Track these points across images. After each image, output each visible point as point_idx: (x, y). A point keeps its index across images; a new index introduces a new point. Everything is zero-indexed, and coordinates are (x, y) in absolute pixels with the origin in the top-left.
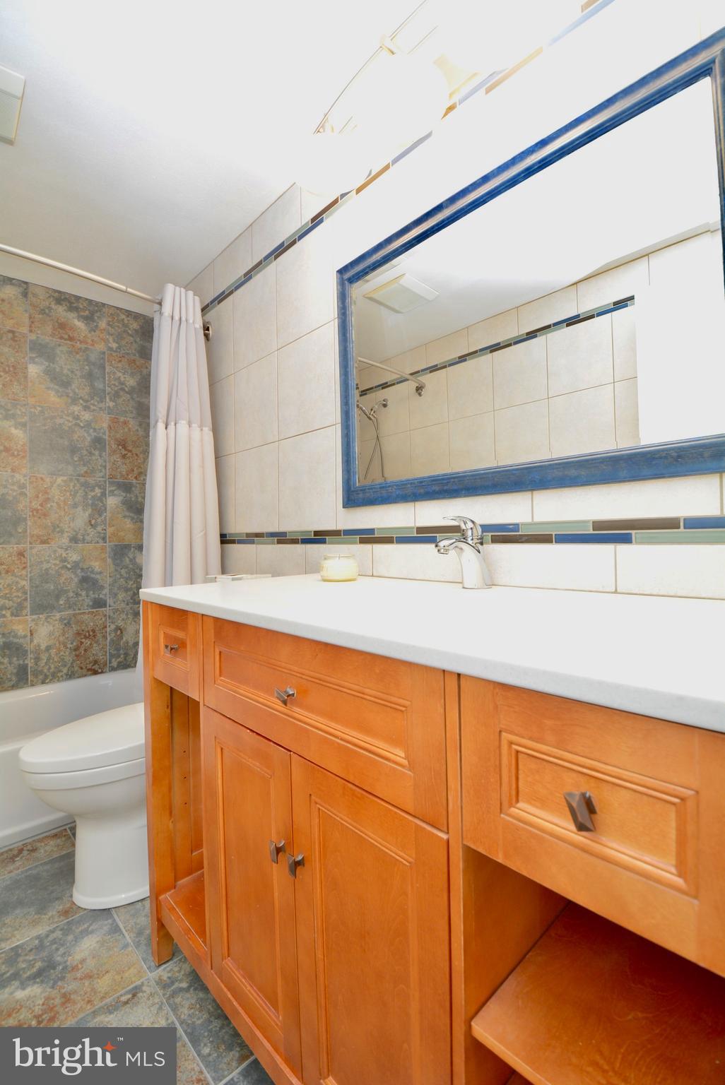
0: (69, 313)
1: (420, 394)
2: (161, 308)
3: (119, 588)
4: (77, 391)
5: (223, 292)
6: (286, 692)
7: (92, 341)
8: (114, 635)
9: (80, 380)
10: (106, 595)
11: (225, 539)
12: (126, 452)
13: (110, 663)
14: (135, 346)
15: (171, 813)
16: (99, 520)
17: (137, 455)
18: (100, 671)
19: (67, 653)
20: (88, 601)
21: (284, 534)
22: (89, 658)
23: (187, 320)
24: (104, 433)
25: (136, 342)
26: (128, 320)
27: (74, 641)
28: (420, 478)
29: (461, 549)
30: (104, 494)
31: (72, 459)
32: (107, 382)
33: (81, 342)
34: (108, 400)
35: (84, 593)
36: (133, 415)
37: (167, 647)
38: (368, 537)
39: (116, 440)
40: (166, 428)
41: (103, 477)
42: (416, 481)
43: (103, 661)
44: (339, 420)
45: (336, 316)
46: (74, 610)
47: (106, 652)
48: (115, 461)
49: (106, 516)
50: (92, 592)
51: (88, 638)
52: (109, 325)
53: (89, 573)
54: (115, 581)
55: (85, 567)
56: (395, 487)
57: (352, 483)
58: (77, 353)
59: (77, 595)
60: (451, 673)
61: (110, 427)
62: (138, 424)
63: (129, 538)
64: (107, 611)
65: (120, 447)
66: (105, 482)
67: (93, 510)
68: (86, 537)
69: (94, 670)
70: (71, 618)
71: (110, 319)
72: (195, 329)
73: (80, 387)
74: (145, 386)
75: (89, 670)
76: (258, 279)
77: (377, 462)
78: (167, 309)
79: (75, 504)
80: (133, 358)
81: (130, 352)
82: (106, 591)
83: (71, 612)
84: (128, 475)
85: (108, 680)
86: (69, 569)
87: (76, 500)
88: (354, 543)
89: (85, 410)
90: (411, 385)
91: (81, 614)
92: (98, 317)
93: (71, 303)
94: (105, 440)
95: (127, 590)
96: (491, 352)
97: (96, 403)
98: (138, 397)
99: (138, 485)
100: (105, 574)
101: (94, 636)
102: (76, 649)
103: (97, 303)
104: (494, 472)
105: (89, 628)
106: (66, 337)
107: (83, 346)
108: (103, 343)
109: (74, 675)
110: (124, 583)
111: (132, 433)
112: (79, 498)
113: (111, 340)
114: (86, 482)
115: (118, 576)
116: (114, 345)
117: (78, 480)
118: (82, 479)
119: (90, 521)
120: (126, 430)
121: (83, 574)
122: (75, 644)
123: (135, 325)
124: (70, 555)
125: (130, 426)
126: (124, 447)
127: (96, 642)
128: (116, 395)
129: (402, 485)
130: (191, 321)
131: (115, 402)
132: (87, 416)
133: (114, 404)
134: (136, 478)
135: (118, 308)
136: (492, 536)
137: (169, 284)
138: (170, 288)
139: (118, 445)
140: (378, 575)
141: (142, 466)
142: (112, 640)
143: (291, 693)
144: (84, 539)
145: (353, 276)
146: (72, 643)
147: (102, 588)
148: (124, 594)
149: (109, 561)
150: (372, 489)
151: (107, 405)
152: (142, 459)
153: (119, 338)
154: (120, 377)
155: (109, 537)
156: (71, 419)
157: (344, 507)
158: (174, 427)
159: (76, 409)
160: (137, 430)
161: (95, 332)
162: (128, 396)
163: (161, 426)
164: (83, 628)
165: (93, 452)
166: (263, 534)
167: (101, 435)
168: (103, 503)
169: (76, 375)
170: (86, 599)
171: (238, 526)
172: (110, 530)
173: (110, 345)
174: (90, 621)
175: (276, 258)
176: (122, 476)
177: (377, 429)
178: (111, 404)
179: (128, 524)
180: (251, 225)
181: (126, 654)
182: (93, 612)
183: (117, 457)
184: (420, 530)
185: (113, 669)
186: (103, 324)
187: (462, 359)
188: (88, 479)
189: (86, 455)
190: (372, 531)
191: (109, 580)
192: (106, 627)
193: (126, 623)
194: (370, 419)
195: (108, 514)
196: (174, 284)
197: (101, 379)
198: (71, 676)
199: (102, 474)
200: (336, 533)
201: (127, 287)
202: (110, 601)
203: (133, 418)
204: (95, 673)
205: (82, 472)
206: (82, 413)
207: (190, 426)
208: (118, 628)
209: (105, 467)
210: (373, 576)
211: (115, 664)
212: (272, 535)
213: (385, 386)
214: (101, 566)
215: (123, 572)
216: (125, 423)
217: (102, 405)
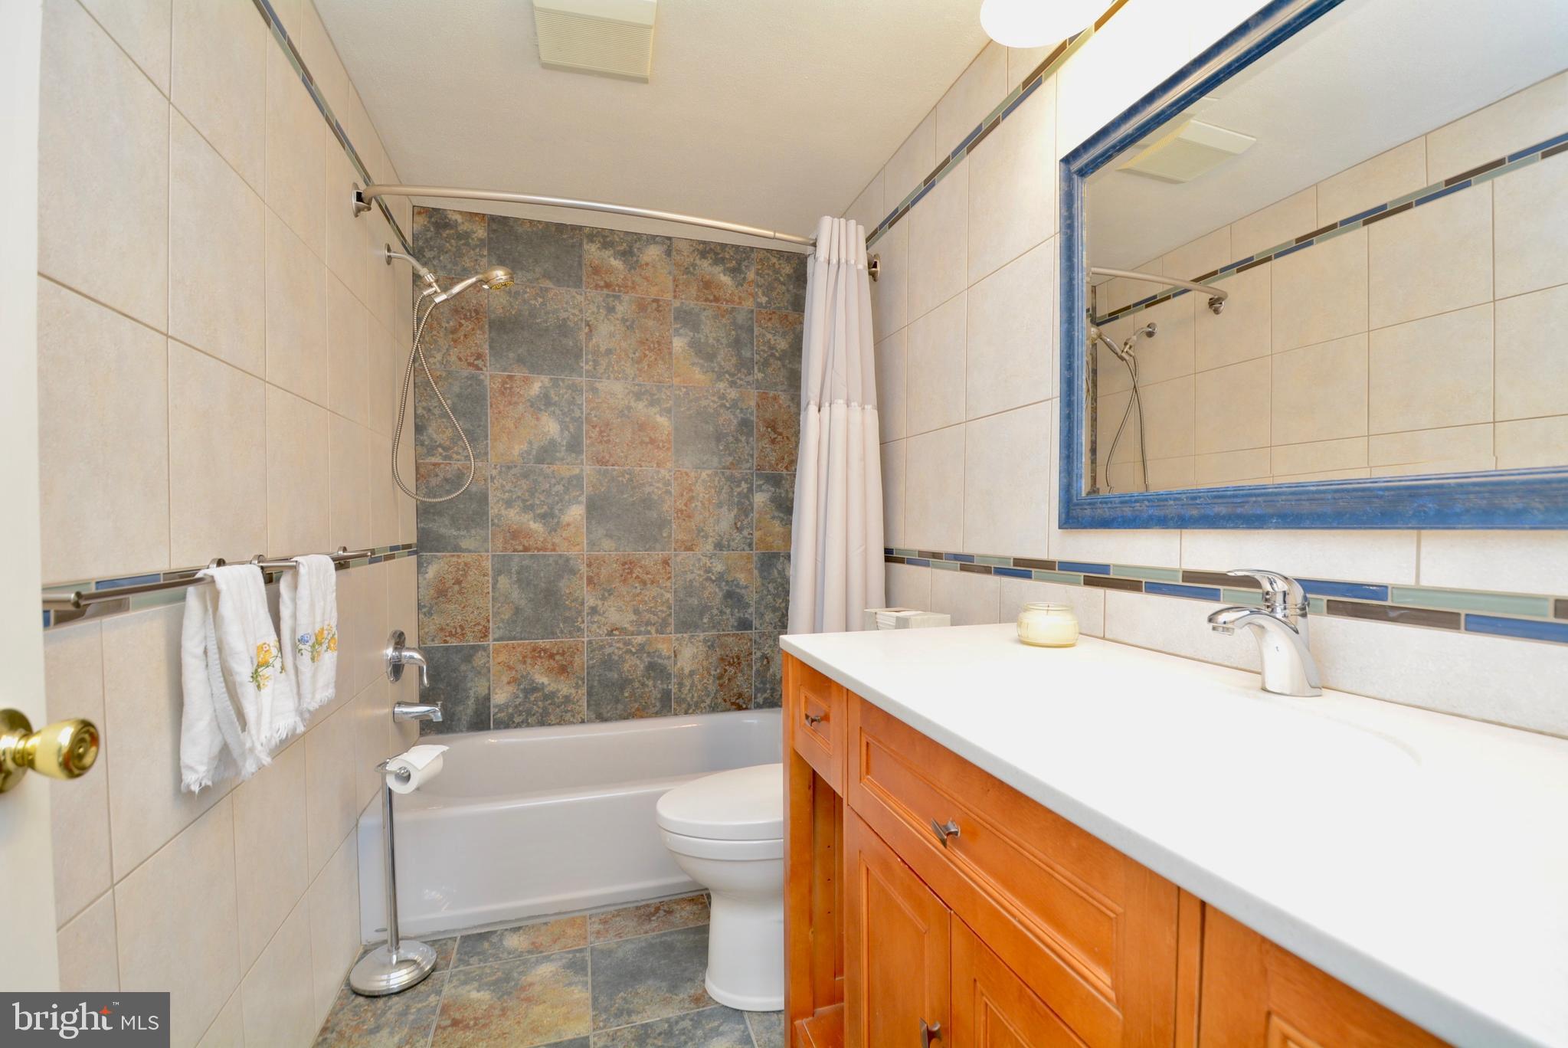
0: (715, 266)
1: (1216, 311)
2: (815, 250)
3: (766, 607)
4: (723, 363)
5: (896, 210)
6: (946, 827)
7: (740, 298)
8: (760, 664)
9: (726, 350)
10: (752, 614)
11: (890, 556)
12: (776, 436)
13: (755, 698)
14: (788, 296)
15: (811, 920)
16: (745, 522)
17: (788, 438)
18: (744, 706)
19: (711, 681)
20: (733, 621)
21: (970, 558)
22: (733, 690)
23: (847, 262)
24: (752, 414)
25: (788, 291)
26: (780, 264)
27: (718, 667)
28: (1193, 491)
29: (1262, 627)
30: (750, 490)
31: (718, 447)
32: (755, 348)
33: (727, 302)
34: (756, 371)
35: (728, 611)
36: (784, 387)
37: (807, 717)
38: (1098, 577)
39: (765, 421)
40: (819, 410)
41: (749, 469)
42: (1184, 496)
43: (747, 694)
44: (1057, 392)
45: (1058, 230)
46: (718, 631)
47: (752, 685)
48: (763, 447)
49: (752, 517)
50: (736, 610)
51: (732, 665)
52: (757, 274)
53: (734, 588)
54: (762, 598)
55: (730, 579)
56: (1146, 503)
57: (1074, 492)
58: (723, 316)
59: (722, 613)
60: (1191, 896)
61: (758, 405)
62: (789, 397)
63: (778, 545)
64: (752, 633)
65: (769, 430)
66: (752, 474)
67: (739, 509)
68: (732, 543)
69: (738, 704)
70: (715, 640)
71: (760, 267)
72: (857, 270)
73: (725, 358)
74: (796, 349)
75: (733, 704)
76: (943, 185)
77: (1132, 428)
78: (822, 252)
79: (720, 503)
80: (784, 312)
81: (782, 305)
82: (752, 610)
83: (714, 632)
84: (777, 465)
85: (753, 720)
86: (713, 581)
87: (722, 497)
88: (1075, 583)
89: (731, 387)
90: (1199, 298)
91: (725, 635)
92: (746, 266)
93: (716, 254)
94: (752, 421)
95: (775, 610)
96: (1366, 223)
97: (743, 377)
98: (790, 363)
99: (788, 477)
100: (751, 589)
101: (739, 663)
102: (720, 677)
103: (745, 248)
104: (1337, 491)
105: (734, 654)
106: (711, 298)
107: (730, 306)
108: (751, 299)
109: (718, 708)
110: (772, 600)
111: (783, 410)
112: (724, 496)
113: (760, 293)
114: (732, 475)
115: (765, 592)
116: (764, 300)
117: (723, 473)
118: (728, 472)
119: (736, 524)
120: (776, 407)
121: (727, 588)
122: (718, 671)
123: (787, 269)
124: (714, 564)
125: (781, 402)
126: (774, 429)
127: (741, 671)
128: (766, 364)
129: (1159, 500)
130: (853, 262)
131: (764, 373)
132: (733, 394)
133: (763, 375)
134: (786, 468)
135: (768, 250)
136: (1328, 601)
137: (826, 217)
138: (827, 221)
139: (767, 427)
140: (1111, 637)
141: (793, 452)
142: (758, 671)
143: (953, 830)
144: (729, 546)
145: (1087, 165)
146: (716, 671)
147: (748, 605)
148: (772, 615)
149: (756, 572)
150: (1106, 503)
151: (755, 377)
152: (794, 443)
153: (769, 289)
154: (770, 339)
155: (756, 544)
156: (715, 399)
157: (1059, 528)
158: (829, 408)
159: (721, 385)
160: (789, 406)
161: (742, 286)
162: (779, 362)
163: (813, 409)
164: (727, 653)
165: (740, 437)
166: (942, 554)
167: (748, 415)
168: (749, 501)
169: (722, 344)
170: (731, 619)
171: (908, 541)
172: (757, 534)
173: (759, 300)
174: (734, 645)
175: (969, 150)
176: (771, 466)
177: (1134, 373)
178: (760, 376)
179: (777, 527)
180: (935, 106)
181: (773, 690)
182: (738, 634)
183: (766, 443)
184: (1189, 576)
185: (759, 706)
186: (751, 275)
187: (1304, 241)
188: (734, 472)
189: (732, 443)
190: (1105, 568)
191: (755, 597)
192: (751, 654)
193: (772, 651)
194: (1122, 359)
195: (755, 515)
196: (831, 216)
197: (749, 345)
198: (714, 709)
199: (749, 465)
200: (1047, 565)
201: (775, 232)
202: (756, 623)
203: (785, 391)
204: (740, 708)
205: (728, 464)
206: (728, 391)
207: (848, 406)
208: (765, 657)
209: (752, 456)
210: (1104, 638)
211: (760, 700)
212: (956, 557)
213: (1151, 302)
214: (747, 579)
215: (771, 587)
216: (775, 398)
217: (750, 378)
